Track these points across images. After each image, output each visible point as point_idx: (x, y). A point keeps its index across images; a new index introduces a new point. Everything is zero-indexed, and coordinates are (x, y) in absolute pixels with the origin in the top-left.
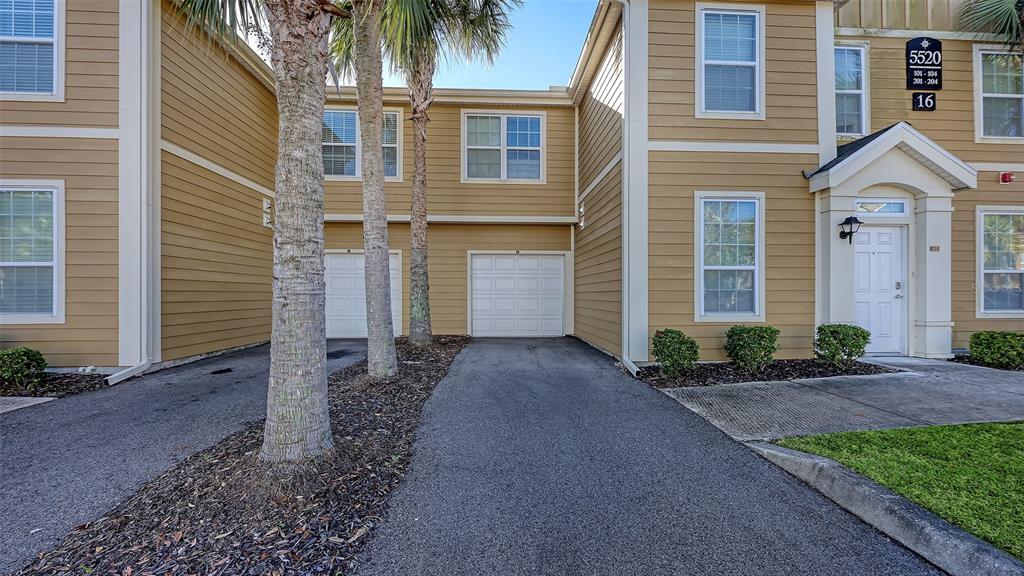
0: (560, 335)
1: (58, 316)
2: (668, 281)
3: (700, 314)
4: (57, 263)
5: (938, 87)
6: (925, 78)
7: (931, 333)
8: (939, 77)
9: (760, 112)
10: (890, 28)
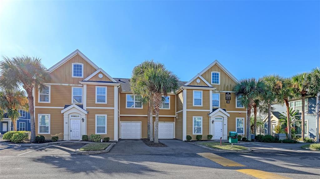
0: (172, 138)
1: (106, 133)
2: (189, 129)
3: (193, 134)
4: (106, 126)
5: (230, 100)
6: (228, 98)
7: (225, 136)
8: (230, 98)
9: (202, 105)
10: (223, 91)
